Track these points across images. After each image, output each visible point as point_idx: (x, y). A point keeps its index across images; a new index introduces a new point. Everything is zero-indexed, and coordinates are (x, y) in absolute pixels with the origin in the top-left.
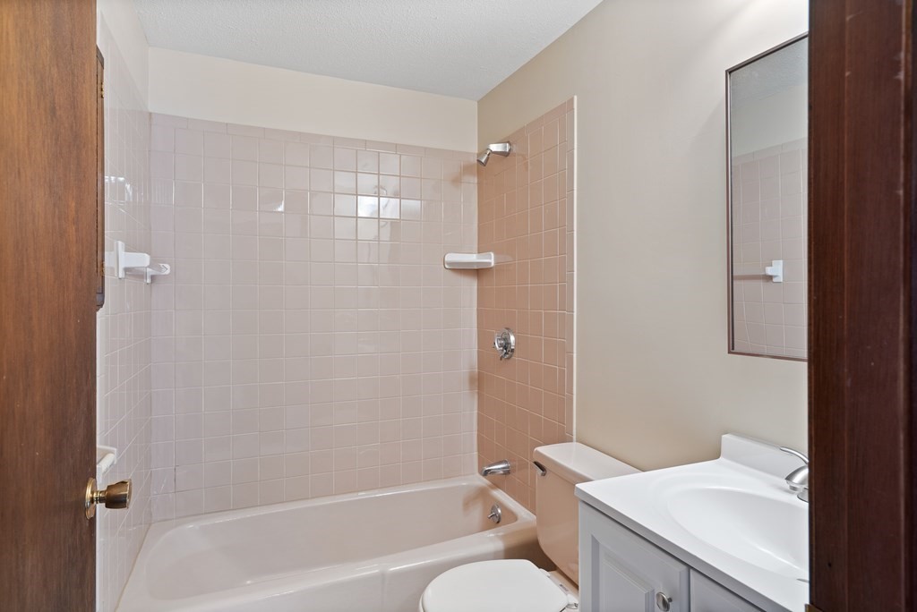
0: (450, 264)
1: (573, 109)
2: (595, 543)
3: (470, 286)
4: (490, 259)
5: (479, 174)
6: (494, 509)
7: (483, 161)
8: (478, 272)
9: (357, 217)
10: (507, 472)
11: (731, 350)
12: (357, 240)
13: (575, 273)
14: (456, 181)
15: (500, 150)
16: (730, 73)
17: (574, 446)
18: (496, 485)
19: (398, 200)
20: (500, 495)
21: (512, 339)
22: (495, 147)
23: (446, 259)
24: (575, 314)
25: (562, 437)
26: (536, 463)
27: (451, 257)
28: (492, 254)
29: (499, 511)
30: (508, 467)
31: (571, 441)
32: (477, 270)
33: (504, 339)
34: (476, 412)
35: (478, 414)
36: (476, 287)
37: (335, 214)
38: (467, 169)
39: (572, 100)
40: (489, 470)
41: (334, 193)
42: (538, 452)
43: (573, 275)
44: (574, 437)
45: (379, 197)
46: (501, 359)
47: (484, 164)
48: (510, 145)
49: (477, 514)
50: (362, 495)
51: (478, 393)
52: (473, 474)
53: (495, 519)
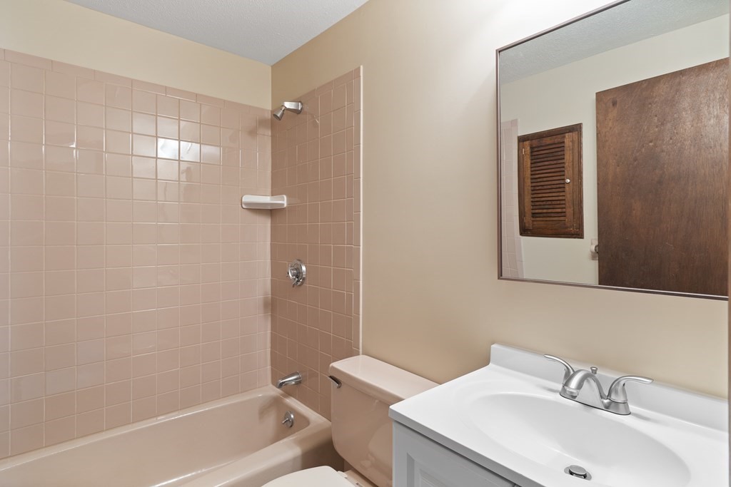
0: (246, 204)
1: (360, 76)
2: (411, 461)
3: (265, 224)
4: (283, 201)
5: (273, 127)
6: (287, 415)
7: (279, 115)
8: (272, 212)
9: (157, 158)
10: (298, 382)
11: (500, 276)
12: (157, 179)
13: (361, 213)
14: (253, 133)
15: (292, 107)
16: (499, 52)
17: (361, 358)
18: (288, 394)
19: (199, 145)
20: (293, 402)
21: (304, 268)
22: (288, 105)
23: (243, 200)
24: (361, 247)
25: (351, 352)
26: (331, 377)
27: (248, 199)
28: (285, 197)
29: (292, 416)
30: (299, 378)
31: (358, 354)
32: (271, 210)
33: (296, 269)
34: (269, 331)
35: (271, 333)
36: (269, 225)
37: (134, 154)
38: (262, 123)
39: (359, 68)
40: (283, 383)
41: (133, 133)
42: (332, 367)
43: (359, 214)
44: (361, 351)
45: (179, 140)
46: (293, 286)
47: (279, 119)
48: (302, 104)
49: (271, 421)
50: (162, 419)
51: (272, 316)
52: (267, 385)
53: (289, 425)
